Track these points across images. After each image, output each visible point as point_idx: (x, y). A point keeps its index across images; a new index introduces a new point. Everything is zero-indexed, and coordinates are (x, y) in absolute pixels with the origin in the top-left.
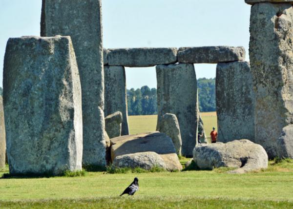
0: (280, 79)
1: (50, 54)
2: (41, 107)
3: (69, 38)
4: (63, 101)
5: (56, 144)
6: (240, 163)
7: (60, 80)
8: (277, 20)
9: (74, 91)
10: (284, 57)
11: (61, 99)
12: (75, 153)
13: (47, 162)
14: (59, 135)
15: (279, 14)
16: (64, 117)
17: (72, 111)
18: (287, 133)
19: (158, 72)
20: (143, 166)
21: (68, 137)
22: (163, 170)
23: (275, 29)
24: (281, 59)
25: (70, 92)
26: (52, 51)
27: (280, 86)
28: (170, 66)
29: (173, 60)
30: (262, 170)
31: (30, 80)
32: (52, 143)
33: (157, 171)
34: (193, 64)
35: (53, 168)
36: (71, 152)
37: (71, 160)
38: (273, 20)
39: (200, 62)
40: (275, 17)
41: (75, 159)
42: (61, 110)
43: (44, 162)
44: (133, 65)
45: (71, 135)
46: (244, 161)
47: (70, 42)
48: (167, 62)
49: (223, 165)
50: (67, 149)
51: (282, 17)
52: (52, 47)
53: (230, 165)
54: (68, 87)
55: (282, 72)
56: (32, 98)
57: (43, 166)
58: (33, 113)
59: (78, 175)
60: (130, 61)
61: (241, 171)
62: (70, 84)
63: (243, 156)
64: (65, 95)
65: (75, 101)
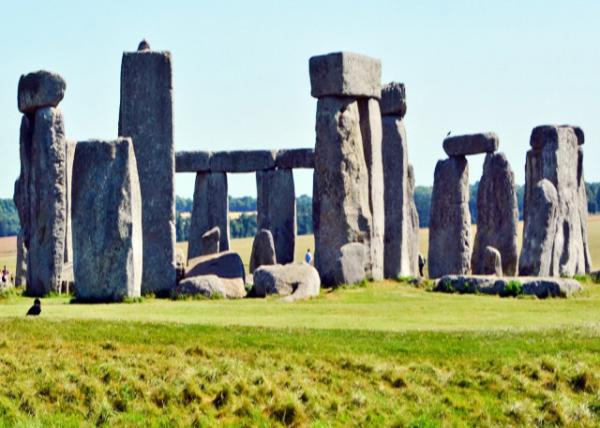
0: (342, 189)
1: (112, 159)
2: (103, 221)
3: (130, 140)
4: (123, 214)
5: (116, 265)
6: (291, 289)
7: (120, 190)
8: (341, 118)
9: (132, 202)
10: (347, 161)
11: (120, 211)
12: (133, 275)
13: (108, 286)
14: (119, 254)
15: (342, 110)
16: (123, 233)
17: (130, 226)
18: (345, 254)
19: (259, 179)
20: (203, 292)
21: (126, 256)
22: (222, 297)
23: (338, 128)
24: (344, 164)
25: (129, 204)
26: (114, 156)
27: (343, 197)
28: (270, 172)
29: (272, 164)
30: (311, 298)
31: (93, 190)
32: (112, 263)
33: (217, 298)
34: (290, 169)
35: (113, 293)
36: (129, 274)
37: (129, 283)
38: (337, 117)
39: (298, 166)
40: (339, 113)
41: (133, 282)
42: (120, 225)
43: (105, 286)
44: (234, 171)
45: (129, 254)
46: (295, 286)
47: (131, 146)
48: (266, 167)
49: (275, 291)
50: (125, 271)
51: (346, 113)
52: (114, 150)
53: (282, 292)
54: (127, 198)
55: (345, 180)
56: (95, 211)
57: (104, 291)
58: (95, 228)
59: (135, 301)
60: (231, 167)
61: (290, 298)
62: (129, 195)
63: (294, 281)
64: (125, 207)
65: (133, 214)
